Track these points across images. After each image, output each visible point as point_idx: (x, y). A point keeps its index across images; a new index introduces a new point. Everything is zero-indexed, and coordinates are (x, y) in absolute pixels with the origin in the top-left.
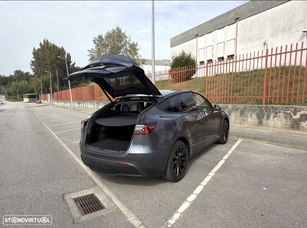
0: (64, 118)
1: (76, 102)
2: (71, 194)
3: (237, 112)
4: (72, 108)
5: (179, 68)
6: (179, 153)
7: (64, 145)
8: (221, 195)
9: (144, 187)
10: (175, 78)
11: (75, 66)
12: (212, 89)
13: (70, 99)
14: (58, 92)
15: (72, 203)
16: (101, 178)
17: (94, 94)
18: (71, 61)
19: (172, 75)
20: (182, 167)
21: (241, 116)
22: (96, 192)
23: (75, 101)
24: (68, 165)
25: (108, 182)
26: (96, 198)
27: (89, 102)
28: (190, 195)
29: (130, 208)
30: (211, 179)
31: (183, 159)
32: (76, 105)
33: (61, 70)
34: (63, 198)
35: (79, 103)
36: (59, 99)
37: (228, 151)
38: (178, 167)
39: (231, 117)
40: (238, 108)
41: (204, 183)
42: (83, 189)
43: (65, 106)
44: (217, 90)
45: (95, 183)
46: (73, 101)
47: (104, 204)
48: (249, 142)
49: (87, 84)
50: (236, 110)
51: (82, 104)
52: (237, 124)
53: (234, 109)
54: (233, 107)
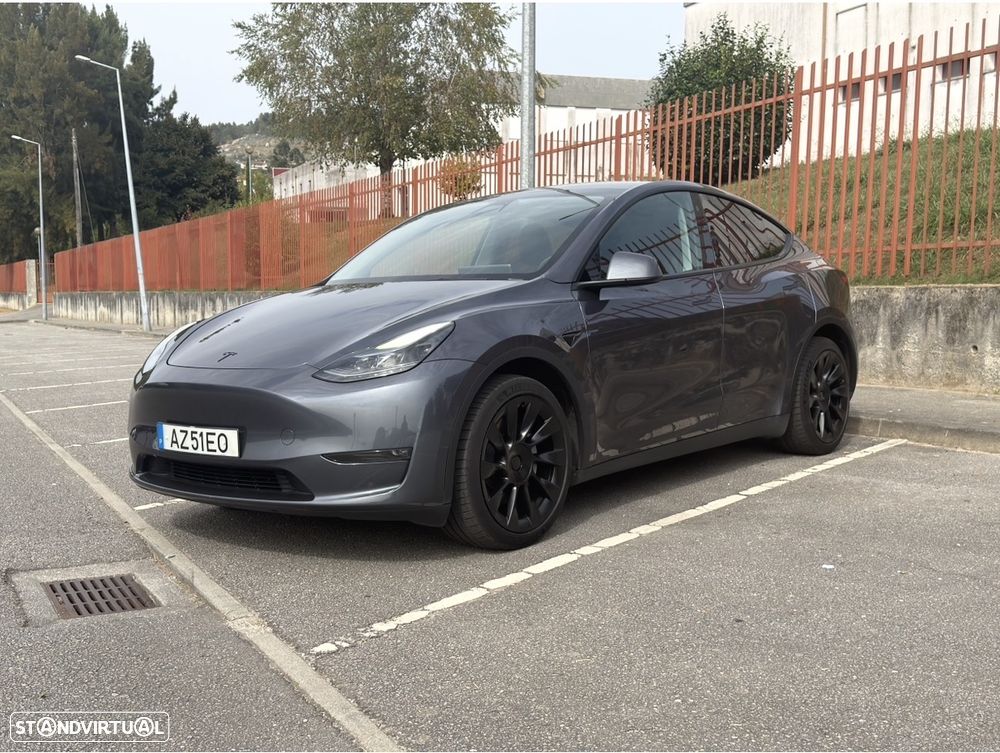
1: (167, 300)
2: (41, 571)
3: (933, 320)
4: (146, 328)
7: (55, 447)
11: (177, 113)
13: (135, 287)
14: (79, 246)
15: (35, 593)
16: (175, 535)
17: (257, 255)
18: (155, 87)
21: (950, 341)
22: (140, 572)
23: (163, 296)
26: (137, 585)
27: (231, 298)
28: (507, 574)
29: (250, 600)
30: (626, 542)
32: (168, 313)
33: (100, 134)
34: (7, 580)
35: (184, 307)
36: (83, 285)
39: (906, 348)
40: (937, 304)
41: (589, 550)
43: (109, 325)
45: (148, 548)
46: (149, 298)
47: (160, 597)
50: (928, 313)
51: (196, 310)
52: (930, 384)
53: (916, 307)
54: (913, 295)
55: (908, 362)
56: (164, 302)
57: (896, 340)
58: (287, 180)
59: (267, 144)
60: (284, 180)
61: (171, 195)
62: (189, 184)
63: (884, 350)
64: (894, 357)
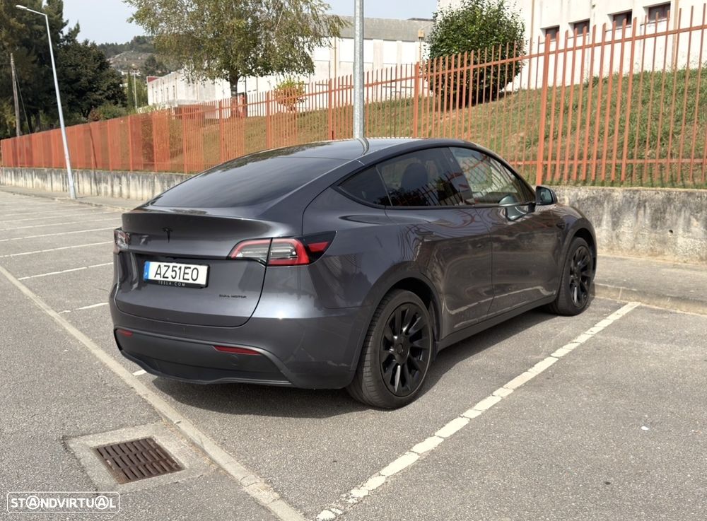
0: (45, 233)
1: (85, 175)
2: (87, 437)
3: (642, 212)
4: (72, 197)
5: (456, 57)
6: (404, 326)
7: (52, 313)
8: (512, 440)
9: (298, 419)
10: (443, 92)
11: (80, 39)
12: (569, 132)
13: (63, 166)
14: (18, 136)
15: (90, 459)
16: (173, 400)
17: (152, 147)
18: (64, 21)
19: (431, 84)
20: (411, 366)
21: (654, 226)
22: (157, 434)
23: (82, 173)
24: (72, 368)
25: (194, 410)
26: (159, 447)
27: (133, 177)
28: (425, 438)
29: (253, 467)
30: (495, 405)
31: (416, 344)
32: (86, 186)
33: (28, 55)
34: (66, 447)
35: (97, 181)
36: (22, 163)
37: (577, 335)
38: (399, 367)
39: (622, 230)
40: (645, 201)
41: (472, 413)
42: (122, 426)
43: (43, 192)
44: (587, 134)
45: (156, 413)
46: (73, 173)
47: (181, 460)
48: (658, 312)
49: (123, 110)
50: (639, 206)
51: (107, 183)
52: (639, 255)
53: (630, 203)
54: (628, 194)
55: (624, 238)
56: (83, 177)
57: (615, 224)
58: (157, 86)
59: (139, 58)
60: (154, 86)
61: (78, 97)
62: (91, 90)
63: (607, 230)
64: (614, 235)
